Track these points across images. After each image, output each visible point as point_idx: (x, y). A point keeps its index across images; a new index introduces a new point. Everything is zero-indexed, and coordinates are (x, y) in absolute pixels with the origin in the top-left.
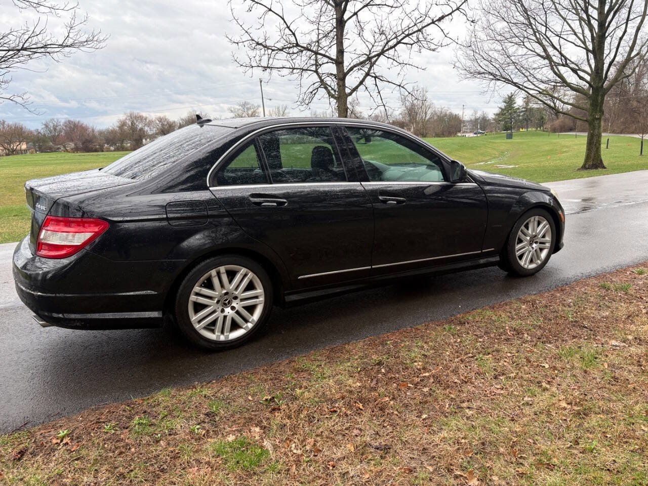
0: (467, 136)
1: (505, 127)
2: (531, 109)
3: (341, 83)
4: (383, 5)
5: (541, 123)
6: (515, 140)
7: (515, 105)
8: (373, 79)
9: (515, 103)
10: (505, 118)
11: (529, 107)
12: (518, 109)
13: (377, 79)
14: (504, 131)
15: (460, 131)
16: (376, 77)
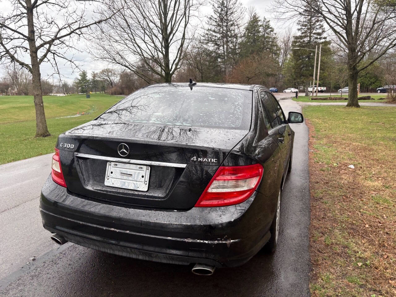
0: (58, 96)
1: (82, 90)
2: (97, 81)
3: (34, 55)
4: (56, 4)
5: (103, 89)
6: (92, 98)
7: (87, 78)
8: (53, 54)
9: (87, 77)
10: (82, 85)
11: (95, 80)
12: (89, 80)
13: (55, 55)
14: (82, 93)
15: (51, 92)
16: (54, 54)
